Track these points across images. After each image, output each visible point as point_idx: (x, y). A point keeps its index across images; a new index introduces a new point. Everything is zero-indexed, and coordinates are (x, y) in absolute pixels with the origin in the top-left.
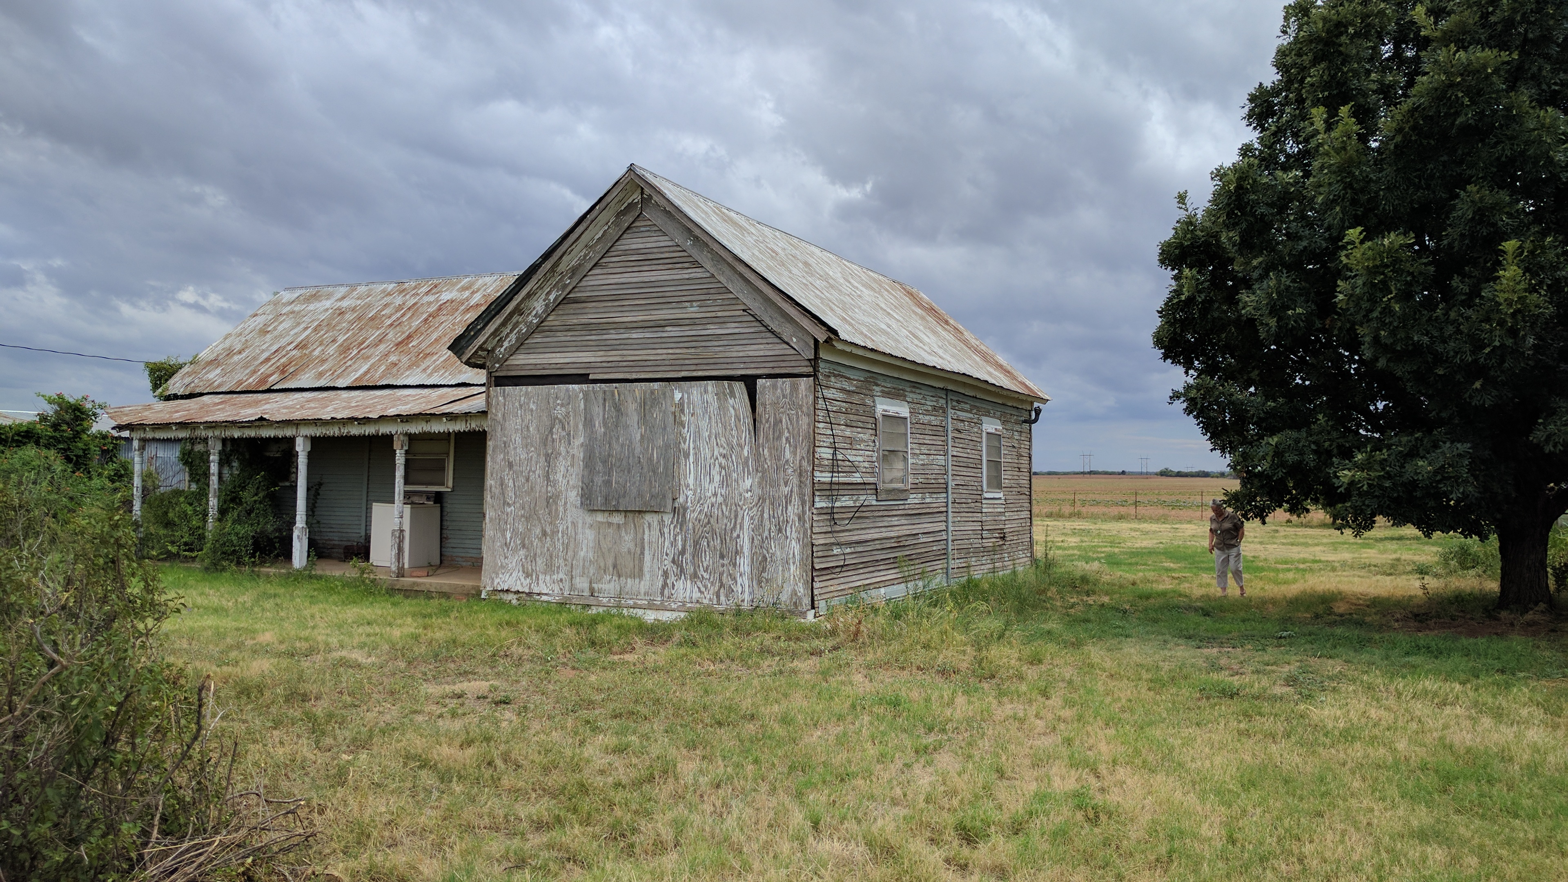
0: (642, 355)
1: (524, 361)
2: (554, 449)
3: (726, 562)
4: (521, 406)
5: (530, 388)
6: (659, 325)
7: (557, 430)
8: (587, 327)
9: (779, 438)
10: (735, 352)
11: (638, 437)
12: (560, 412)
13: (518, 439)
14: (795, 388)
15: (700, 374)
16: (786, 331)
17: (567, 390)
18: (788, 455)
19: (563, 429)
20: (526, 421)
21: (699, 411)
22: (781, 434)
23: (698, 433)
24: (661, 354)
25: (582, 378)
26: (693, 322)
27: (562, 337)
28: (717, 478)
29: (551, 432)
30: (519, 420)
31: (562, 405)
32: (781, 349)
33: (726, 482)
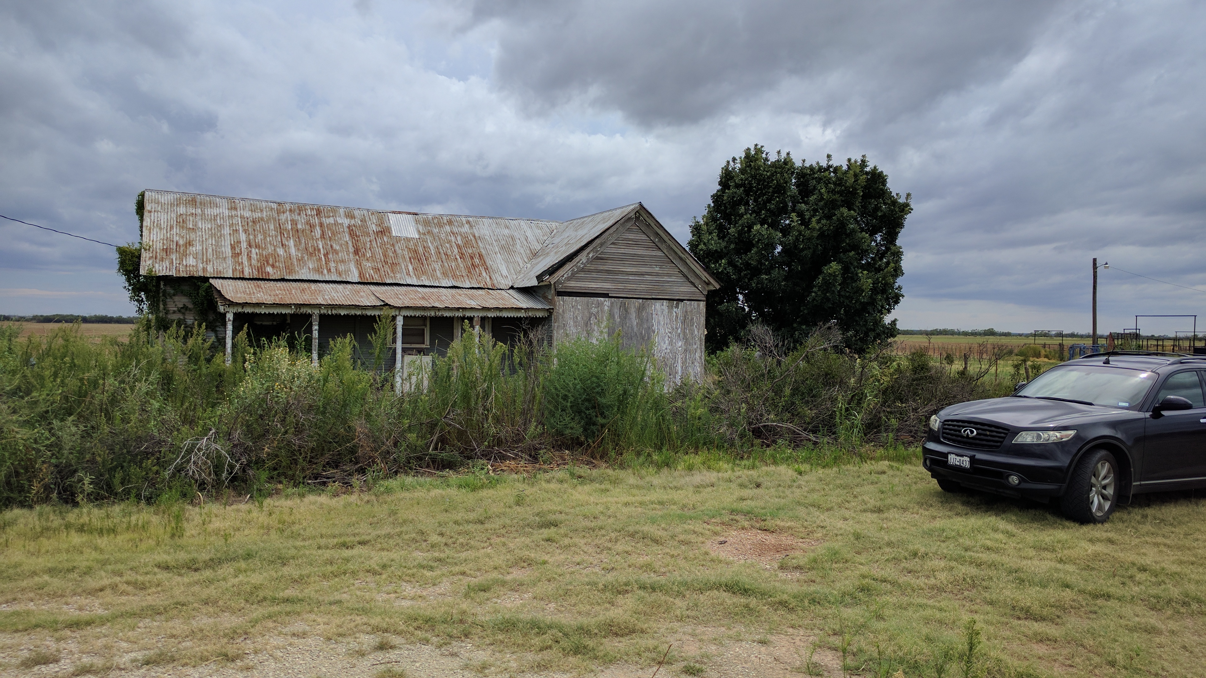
0: (634, 286)
1: (574, 285)
2: (591, 328)
3: (671, 377)
4: (573, 307)
5: (578, 298)
6: (642, 274)
7: (593, 320)
8: (608, 272)
9: (693, 325)
10: (675, 289)
11: (635, 323)
12: (594, 310)
13: (572, 323)
14: (698, 305)
15: (660, 297)
16: (697, 282)
17: (598, 300)
18: (696, 332)
19: (596, 318)
20: (576, 314)
21: (659, 313)
22: (694, 324)
23: (659, 322)
24: (643, 287)
25: (606, 296)
26: (657, 274)
27: (594, 275)
28: (667, 342)
29: (590, 320)
30: (572, 314)
31: (595, 307)
32: (694, 289)
33: (671, 343)
